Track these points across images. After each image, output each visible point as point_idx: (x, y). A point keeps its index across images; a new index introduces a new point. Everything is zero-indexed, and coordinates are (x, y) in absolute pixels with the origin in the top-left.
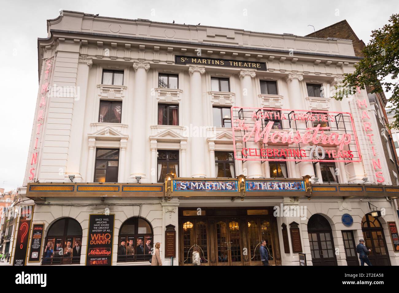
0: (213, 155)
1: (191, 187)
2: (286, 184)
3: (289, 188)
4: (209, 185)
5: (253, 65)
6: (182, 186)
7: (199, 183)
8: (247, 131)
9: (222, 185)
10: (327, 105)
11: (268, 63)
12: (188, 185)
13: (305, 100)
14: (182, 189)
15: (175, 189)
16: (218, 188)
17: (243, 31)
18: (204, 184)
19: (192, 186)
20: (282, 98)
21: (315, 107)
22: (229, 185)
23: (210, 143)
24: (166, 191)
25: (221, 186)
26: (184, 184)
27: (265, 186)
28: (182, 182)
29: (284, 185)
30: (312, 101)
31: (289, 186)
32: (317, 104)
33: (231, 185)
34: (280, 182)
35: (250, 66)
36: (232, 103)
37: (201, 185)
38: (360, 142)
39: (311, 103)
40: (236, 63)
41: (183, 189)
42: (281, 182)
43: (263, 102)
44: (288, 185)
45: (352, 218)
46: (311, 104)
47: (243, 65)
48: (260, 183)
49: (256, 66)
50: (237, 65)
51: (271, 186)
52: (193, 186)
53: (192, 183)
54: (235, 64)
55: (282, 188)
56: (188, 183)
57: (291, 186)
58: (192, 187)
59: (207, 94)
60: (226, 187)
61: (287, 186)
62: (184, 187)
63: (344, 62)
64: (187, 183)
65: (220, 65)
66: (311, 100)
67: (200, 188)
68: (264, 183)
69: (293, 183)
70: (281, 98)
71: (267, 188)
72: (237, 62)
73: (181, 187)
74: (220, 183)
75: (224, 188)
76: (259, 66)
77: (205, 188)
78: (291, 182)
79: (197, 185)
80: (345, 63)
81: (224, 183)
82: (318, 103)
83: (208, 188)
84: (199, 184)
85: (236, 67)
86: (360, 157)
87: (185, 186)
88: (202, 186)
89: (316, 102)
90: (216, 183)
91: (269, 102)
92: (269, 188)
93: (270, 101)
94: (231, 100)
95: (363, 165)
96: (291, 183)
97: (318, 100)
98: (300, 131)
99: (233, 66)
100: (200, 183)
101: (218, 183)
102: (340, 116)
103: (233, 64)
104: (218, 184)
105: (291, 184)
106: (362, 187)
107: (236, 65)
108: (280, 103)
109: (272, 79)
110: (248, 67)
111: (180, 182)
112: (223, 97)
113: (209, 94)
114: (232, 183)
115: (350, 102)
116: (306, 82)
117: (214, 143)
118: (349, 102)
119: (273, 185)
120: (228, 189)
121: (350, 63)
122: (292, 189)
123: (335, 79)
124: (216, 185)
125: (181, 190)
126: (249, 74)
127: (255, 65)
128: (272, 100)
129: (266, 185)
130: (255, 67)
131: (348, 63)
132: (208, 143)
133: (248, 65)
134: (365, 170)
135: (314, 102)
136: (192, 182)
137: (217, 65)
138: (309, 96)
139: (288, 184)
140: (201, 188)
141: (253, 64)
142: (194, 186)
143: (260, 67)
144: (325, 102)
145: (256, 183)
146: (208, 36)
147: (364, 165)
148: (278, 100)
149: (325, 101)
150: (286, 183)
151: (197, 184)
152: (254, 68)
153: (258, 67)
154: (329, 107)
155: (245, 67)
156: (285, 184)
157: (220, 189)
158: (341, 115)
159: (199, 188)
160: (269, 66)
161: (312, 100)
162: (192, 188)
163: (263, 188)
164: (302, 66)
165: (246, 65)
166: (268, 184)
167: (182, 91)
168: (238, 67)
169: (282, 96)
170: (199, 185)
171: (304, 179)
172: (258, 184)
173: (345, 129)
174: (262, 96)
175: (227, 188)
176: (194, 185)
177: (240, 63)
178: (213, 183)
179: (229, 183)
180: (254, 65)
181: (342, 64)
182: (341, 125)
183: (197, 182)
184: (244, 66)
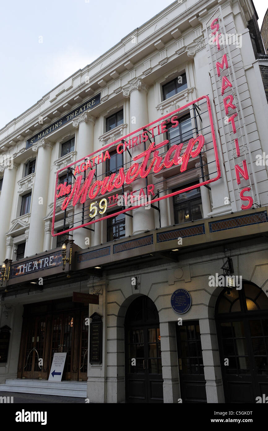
2: (46, 260)
3: (48, 265)
5: (88, 106)
11: (102, 91)
17: (80, 70)
23: (46, 223)
27: (26, 268)
29: (44, 262)
30: (163, 109)
31: (49, 262)
39: (162, 112)
40: (72, 114)
43: (103, 145)
45: (189, 296)
46: (162, 114)
47: (79, 113)
48: (23, 265)
50: (73, 117)
54: (71, 116)
63: (197, 15)
65: (58, 128)
76: (94, 103)
82: (173, 105)
89: (171, 105)
92: (30, 269)
97: (173, 101)
99: (69, 121)
103: (69, 118)
105: (51, 257)
108: (122, 135)
110: (82, 112)
112: (65, 162)
113: (55, 165)
116: (161, 84)
117: (49, 222)
122: (51, 264)
126: (82, 119)
128: (113, 138)
129: (27, 266)
133: (83, 108)
139: (48, 258)
141: (88, 104)
144: (185, 98)
146: (51, 101)
148: (119, 133)
149: (183, 95)
153: (92, 105)
160: (104, 94)
161: (163, 106)
166: (29, 264)
169: (123, 125)
172: (21, 267)
173: (196, 128)
174: (101, 138)
177: (75, 112)
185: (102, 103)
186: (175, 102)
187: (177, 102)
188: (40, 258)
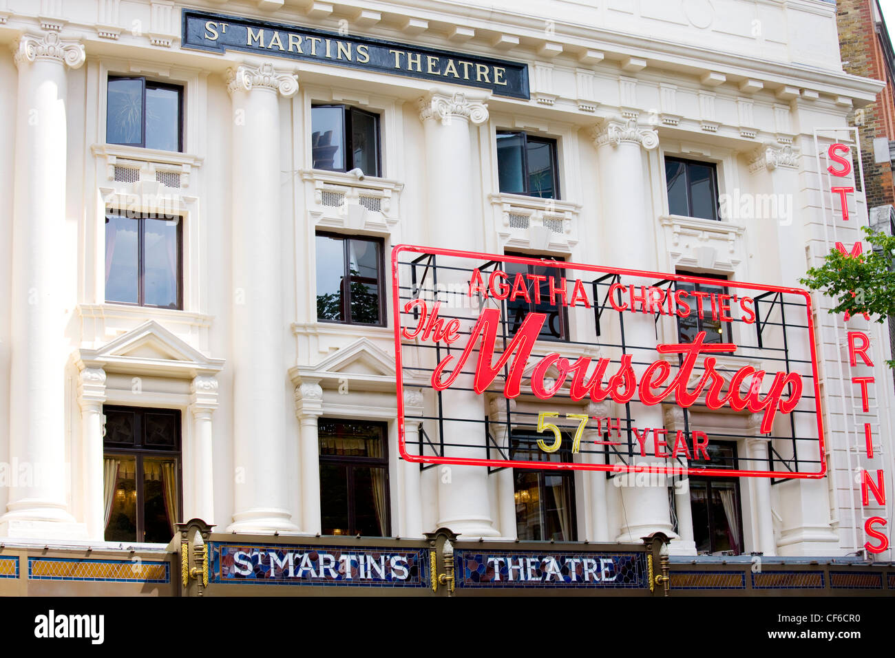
0: (311, 434)
1: (270, 567)
2: (589, 564)
3: (597, 579)
4: (333, 564)
5: (479, 73)
6: (239, 566)
7: (298, 556)
8: (448, 348)
9: (375, 566)
10: (732, 252)
11: (534, 66)
12: (260, 563)
13: (658, 225)
14: (238, 575)
15: (216, 574)
16: (362, 576)
18: (314, 560)
19: (272, 565)
20: (577, 214)
21: (691, 257)
22: (398, 563)
23: (305, 389)
24: (185, 582)
25: (372, 567)
26: (245, 558)
27: (519, 570)
28: (240, 550)
29: (580, 567)
30: (679, 234)
31: (599, 570)
32: (699, 244)
33: (406, 566)
34: (568, 557)
35: (466, 77)
36: (393, 223)
37: (303, 564)
38: (828, 405)
39: (676, 240)
40: (414, 58)
41: (244, 576)
42: (571, 557)
43: (506, 225)
44: (595, 567)
46: (676, 244)
47: (442, 72)
48: (502, 559)
49: (491, 76)
50: (419, 69)
51: (540, 570)
52: (276, 565)
53: (273, 556)
54: (410, 61)
55: (574, 578)
56: (260, 554)
57: (604, 570)
58: (272, 570)
59: (297, 179)
60: (388, 569)
61: (591, 571)
62: (245, 568)
63: (802, 90)
64: (255, 553)
65: (354, 64)
66: (678, 229)
67: (300, 575)
68: (517, 557)
69: (610, 561)
70: (573, 213)
71: (526, 577)
72: (419, 56)
73: (237, 570)
74: (369, 557)
75: (383, 577)
76: (500, 79)
77: (318, 572)
78: (604, 558)
79: (291, 563)
80: (807, 94)
81: (383, 558)
82: (701, 239)
83: (329, 574)
84: (297, 558)
85: (414, 74)
86: (824, 459)
87: (250, 566)
88: (306, 565)
89: (697, 236)
90: (354, 557)
91: (526, 225)
92: (533, 576)
93: (532, 223)
94: (387, 210)
95: (831, 491)
96: (605, 561)
98: (636, 355)
99: (402, 72)
100: (300, 556)
101: (362, 558)
102: (774, 302)
103: (404, 61)
104: (362, 561)
105: (603, 561)
106: (822, 572)
107: (414, 65)
108: (568, 232)
109: (545, 130)
110: (460, 81)
111: (231, 549)
112: (355, 198)
113: (304, 181)
114: (410, 556)
115: (811, 249)
116: (665, 152)
117: (319, 389)
118: (807, 248)
119: (544, 564)
120: (394, 578)
121: (822, 95)
122: (607, 580)
123: (767, 154)
124: (355, 564)
125: (236, 580)
126: (466, 109)
127: (485, 74)
128: (539, 220)
129: (521, 563)
130: (487, 80)
131: (816, 95)
132: (298, 386)
133: (460, 69)
134: (836, 506)
135: (688, 235)
136: (272, 551)
137: (344, 63)
138: (673, 211)
139: (593, 562)
140: (305, 573)
141: (478, 66)
142: (281, 564)
143: (505, 84)
144: (727, 240)
145: (490, 560)
147: (835, 491)
148: (560, 220)
149: (726, 233)
150: (589, 561)
151: (289, 557)
152: (482, 85)
153: (497, 82)
154: (737, 259)
155: (450, 79)
156: (586, 561)
157: (369, 576)
158: (778, 300)
159: (296, 572)
160: (540, 80)
161: (682, 227)
162: (273, 574)
163: (511, 578)
164: (659, 88)
165: (454, 71)
166: (529, 561)
167: (201, 160)
168: (424, 75)
169: (577, 207)
170: (297, 562)
171: (645, 545)
172: (496, 562)
173: (786, 351)
174: (504, 200)
175: (394, 575)
176: (279, 562)
177: (429, 58)
178: (343, 557)
179: (398, 558)
180: (481, 72)
181: (795, 97)
182: (772, 336)
183: (291, 551)
184: (446, 74)
185: (532, 103)
186: (707, 235)
187: (711, 238)
188: (567, 555)
